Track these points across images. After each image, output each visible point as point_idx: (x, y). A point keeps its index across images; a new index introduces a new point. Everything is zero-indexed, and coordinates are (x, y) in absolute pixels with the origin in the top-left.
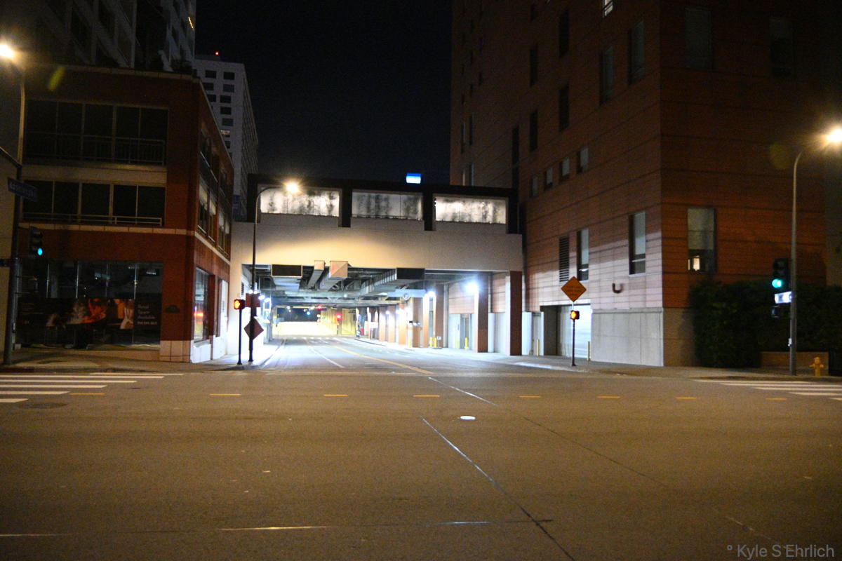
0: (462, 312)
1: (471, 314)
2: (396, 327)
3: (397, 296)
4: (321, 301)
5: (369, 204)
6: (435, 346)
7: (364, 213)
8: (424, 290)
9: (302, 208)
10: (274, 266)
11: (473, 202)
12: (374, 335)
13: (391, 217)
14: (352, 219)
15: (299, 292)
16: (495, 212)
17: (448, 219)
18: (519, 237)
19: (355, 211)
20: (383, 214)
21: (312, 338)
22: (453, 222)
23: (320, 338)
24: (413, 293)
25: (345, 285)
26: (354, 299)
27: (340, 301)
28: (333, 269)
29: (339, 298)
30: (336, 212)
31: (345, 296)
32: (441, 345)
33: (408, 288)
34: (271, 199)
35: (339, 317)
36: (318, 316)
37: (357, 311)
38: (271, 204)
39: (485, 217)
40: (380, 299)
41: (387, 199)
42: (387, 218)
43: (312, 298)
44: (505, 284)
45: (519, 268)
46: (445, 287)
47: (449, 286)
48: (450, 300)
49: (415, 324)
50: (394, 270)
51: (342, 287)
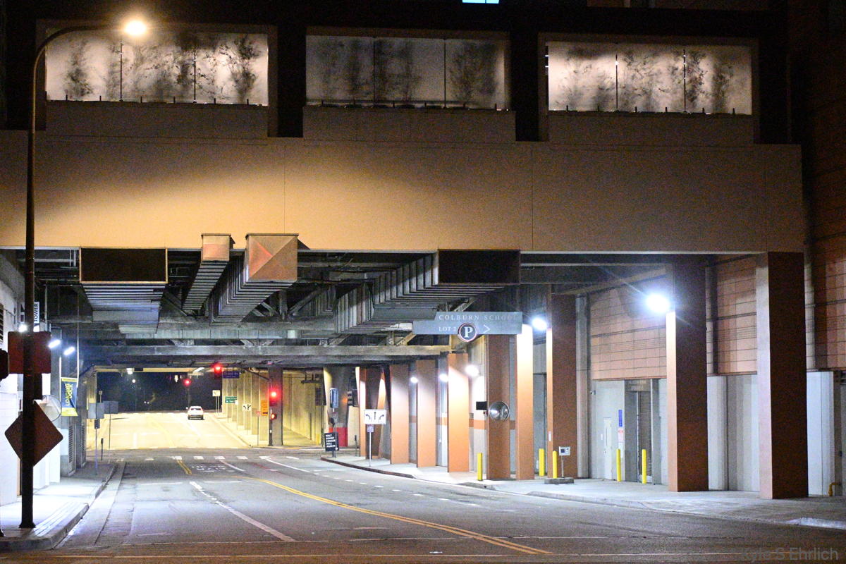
0: (630, 374)
1: (656, 380)
2: (438, 421)
3: (441, 330)
4: (222, 351)
5: (354, 69)
6: (555, 476)
7: (341, 94)
8: (517, 315)
9: (161, 85)
10: (89, 253)
11: (655, 54)
12: (377, 444)
13: (419, 105)
14: (305, 112)
15: (158, 326)
16: (719, 80)
17: (584, 106)
18: (791, 154)
19: (314, 89)
20: (396, 95)
21: (200, 458)
22: (597, 114)
23: (221, 458)
24: (485, 324)
25: (291, 304)
26: (316, 343)
27: (276, 351)
28: (256, 259)
29: (275, 342)
30: (260, 94)
31: (292, 335)
32: (569, 472)
33: (469, 310)
34: (76, 63)
35: (274, 394)
36: (216, 393)
37: (327, 378)
38: (76, 76)
39: (690, 96)
40: (391, 341)
41: (405, 54)
42: (407, 105)
43: (198, 342)
44: (753, 291)
45: (794, 243)
46: (578, 300)
47: (590, 299)
48: (594, 342)
49: (494, 412)
50: (431, 255)
51: (283, 308)
